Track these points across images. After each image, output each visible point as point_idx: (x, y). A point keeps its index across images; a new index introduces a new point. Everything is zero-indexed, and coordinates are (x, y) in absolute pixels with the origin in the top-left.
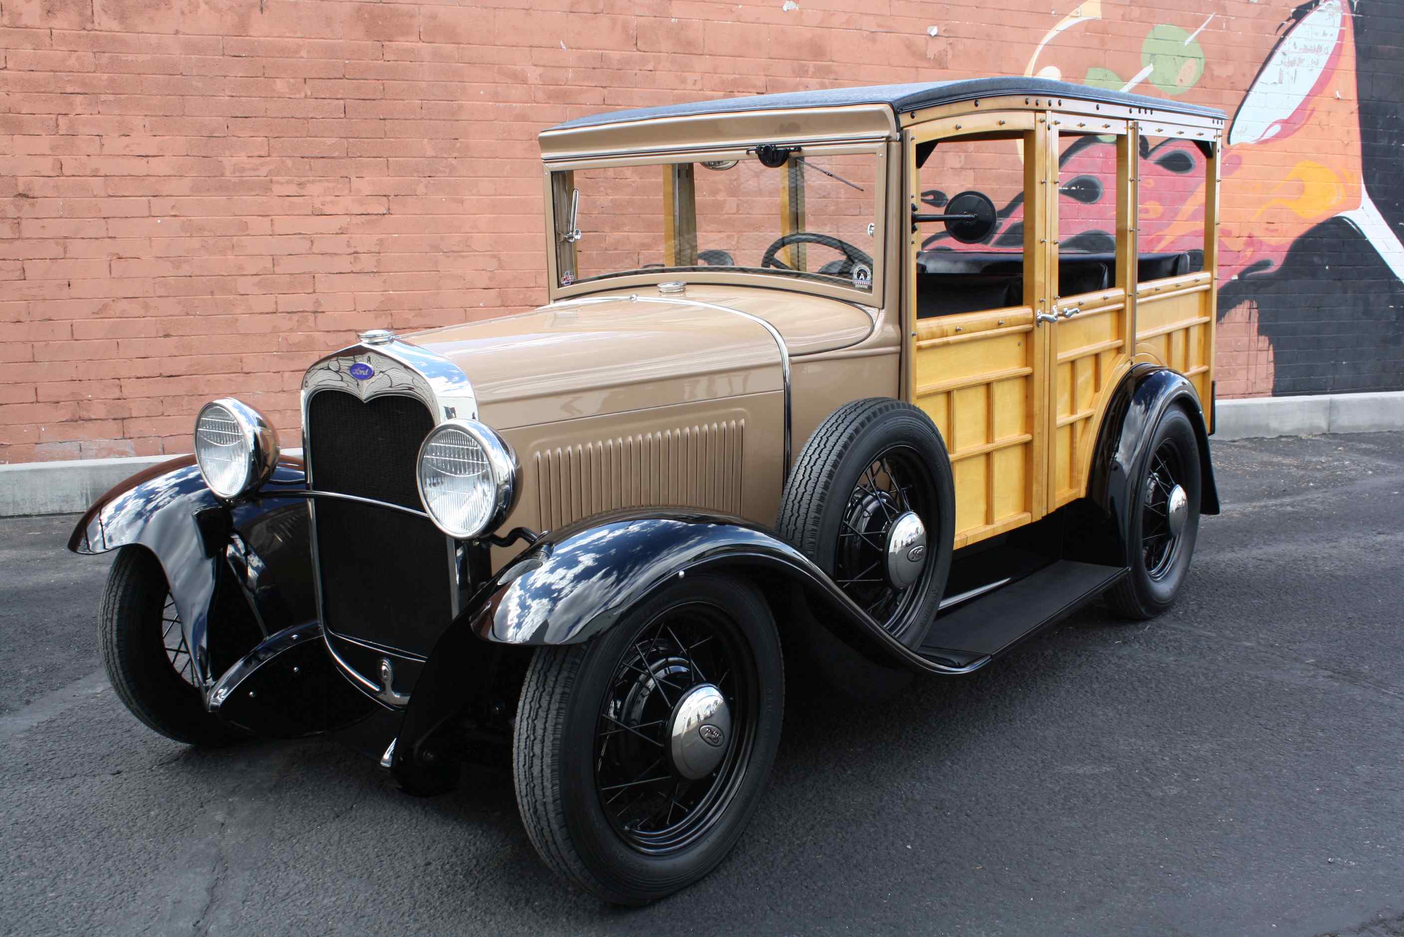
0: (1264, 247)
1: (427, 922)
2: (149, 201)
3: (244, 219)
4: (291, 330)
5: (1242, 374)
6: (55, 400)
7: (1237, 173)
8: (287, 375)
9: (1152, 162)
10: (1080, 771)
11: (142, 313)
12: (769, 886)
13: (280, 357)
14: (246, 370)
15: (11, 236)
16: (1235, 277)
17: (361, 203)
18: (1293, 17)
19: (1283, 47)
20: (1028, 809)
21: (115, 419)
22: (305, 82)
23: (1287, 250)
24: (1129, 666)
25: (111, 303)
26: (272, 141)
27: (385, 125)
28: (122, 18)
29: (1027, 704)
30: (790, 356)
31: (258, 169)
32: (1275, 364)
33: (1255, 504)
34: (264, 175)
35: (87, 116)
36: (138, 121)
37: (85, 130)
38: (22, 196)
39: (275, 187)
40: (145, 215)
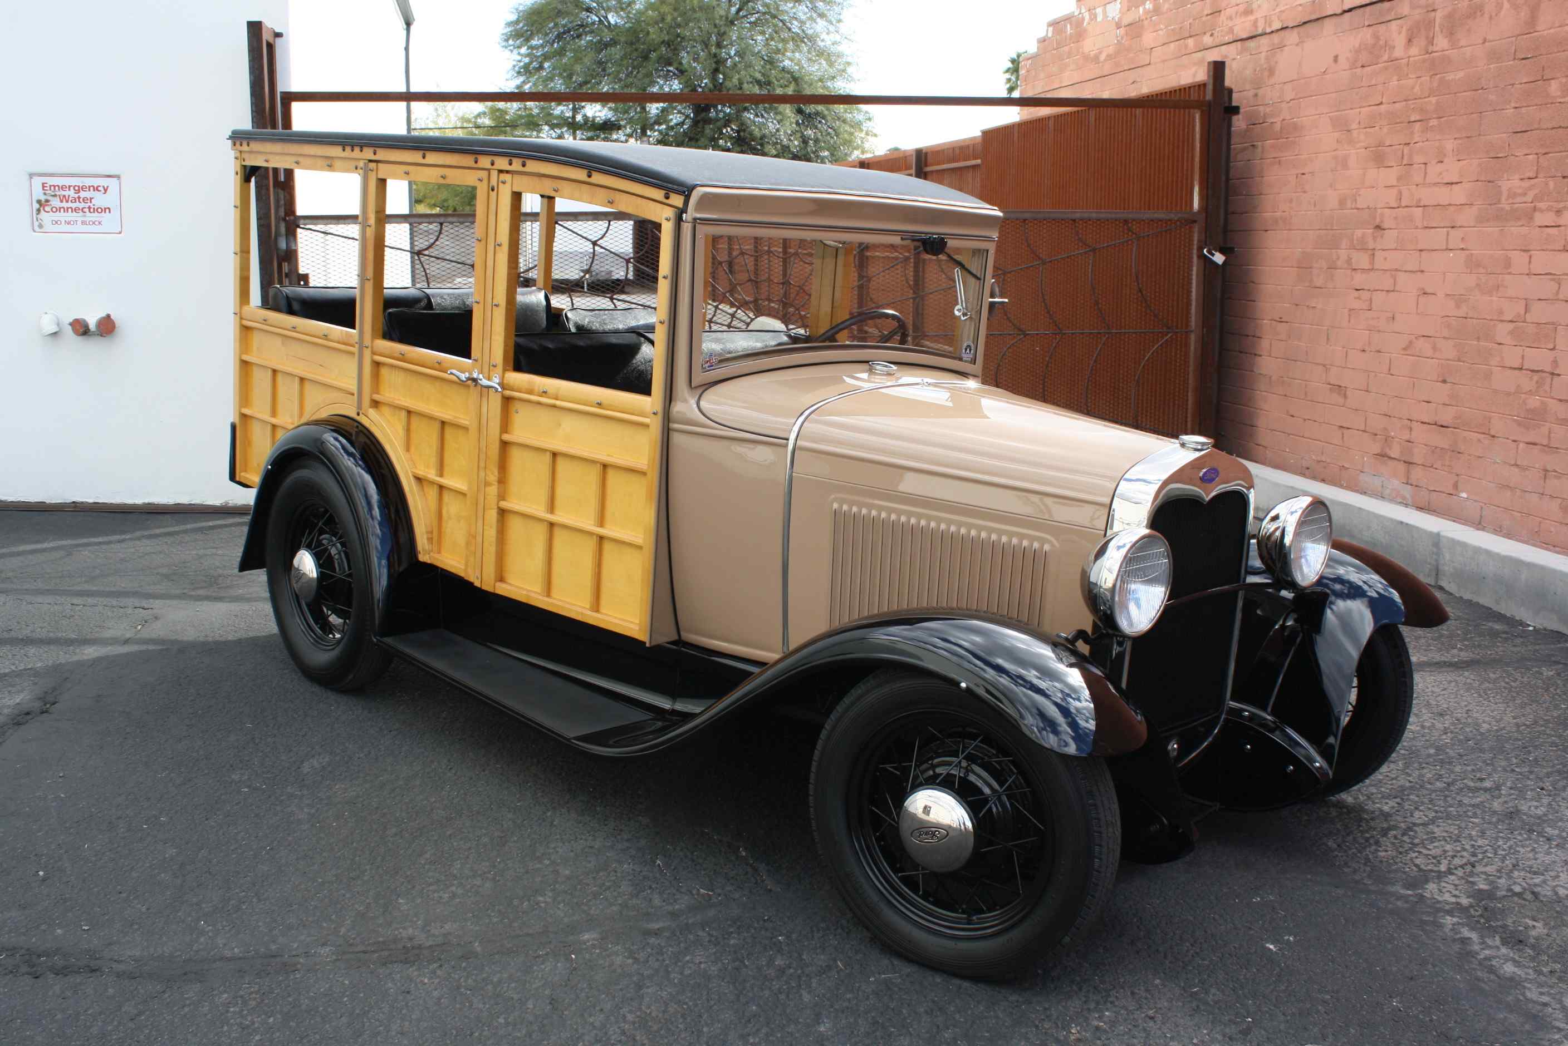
2: (1448, 233)
4: (1530, 393)
6: (1374, 432)
8: (1522, 445)
11: (1430, 353)
13: (1519, 424)
14: (1493, 433)
15: (1369, 267)
21: (1405, 462)
25: (1414, 340)
26: (1540, 159)
34: (1530, 201)
35: (1421, 144)
36: (1450, 145)
37: (1418, 159)
38: (1378, 227)
39: (1537, 215)
40: (1445, 247)
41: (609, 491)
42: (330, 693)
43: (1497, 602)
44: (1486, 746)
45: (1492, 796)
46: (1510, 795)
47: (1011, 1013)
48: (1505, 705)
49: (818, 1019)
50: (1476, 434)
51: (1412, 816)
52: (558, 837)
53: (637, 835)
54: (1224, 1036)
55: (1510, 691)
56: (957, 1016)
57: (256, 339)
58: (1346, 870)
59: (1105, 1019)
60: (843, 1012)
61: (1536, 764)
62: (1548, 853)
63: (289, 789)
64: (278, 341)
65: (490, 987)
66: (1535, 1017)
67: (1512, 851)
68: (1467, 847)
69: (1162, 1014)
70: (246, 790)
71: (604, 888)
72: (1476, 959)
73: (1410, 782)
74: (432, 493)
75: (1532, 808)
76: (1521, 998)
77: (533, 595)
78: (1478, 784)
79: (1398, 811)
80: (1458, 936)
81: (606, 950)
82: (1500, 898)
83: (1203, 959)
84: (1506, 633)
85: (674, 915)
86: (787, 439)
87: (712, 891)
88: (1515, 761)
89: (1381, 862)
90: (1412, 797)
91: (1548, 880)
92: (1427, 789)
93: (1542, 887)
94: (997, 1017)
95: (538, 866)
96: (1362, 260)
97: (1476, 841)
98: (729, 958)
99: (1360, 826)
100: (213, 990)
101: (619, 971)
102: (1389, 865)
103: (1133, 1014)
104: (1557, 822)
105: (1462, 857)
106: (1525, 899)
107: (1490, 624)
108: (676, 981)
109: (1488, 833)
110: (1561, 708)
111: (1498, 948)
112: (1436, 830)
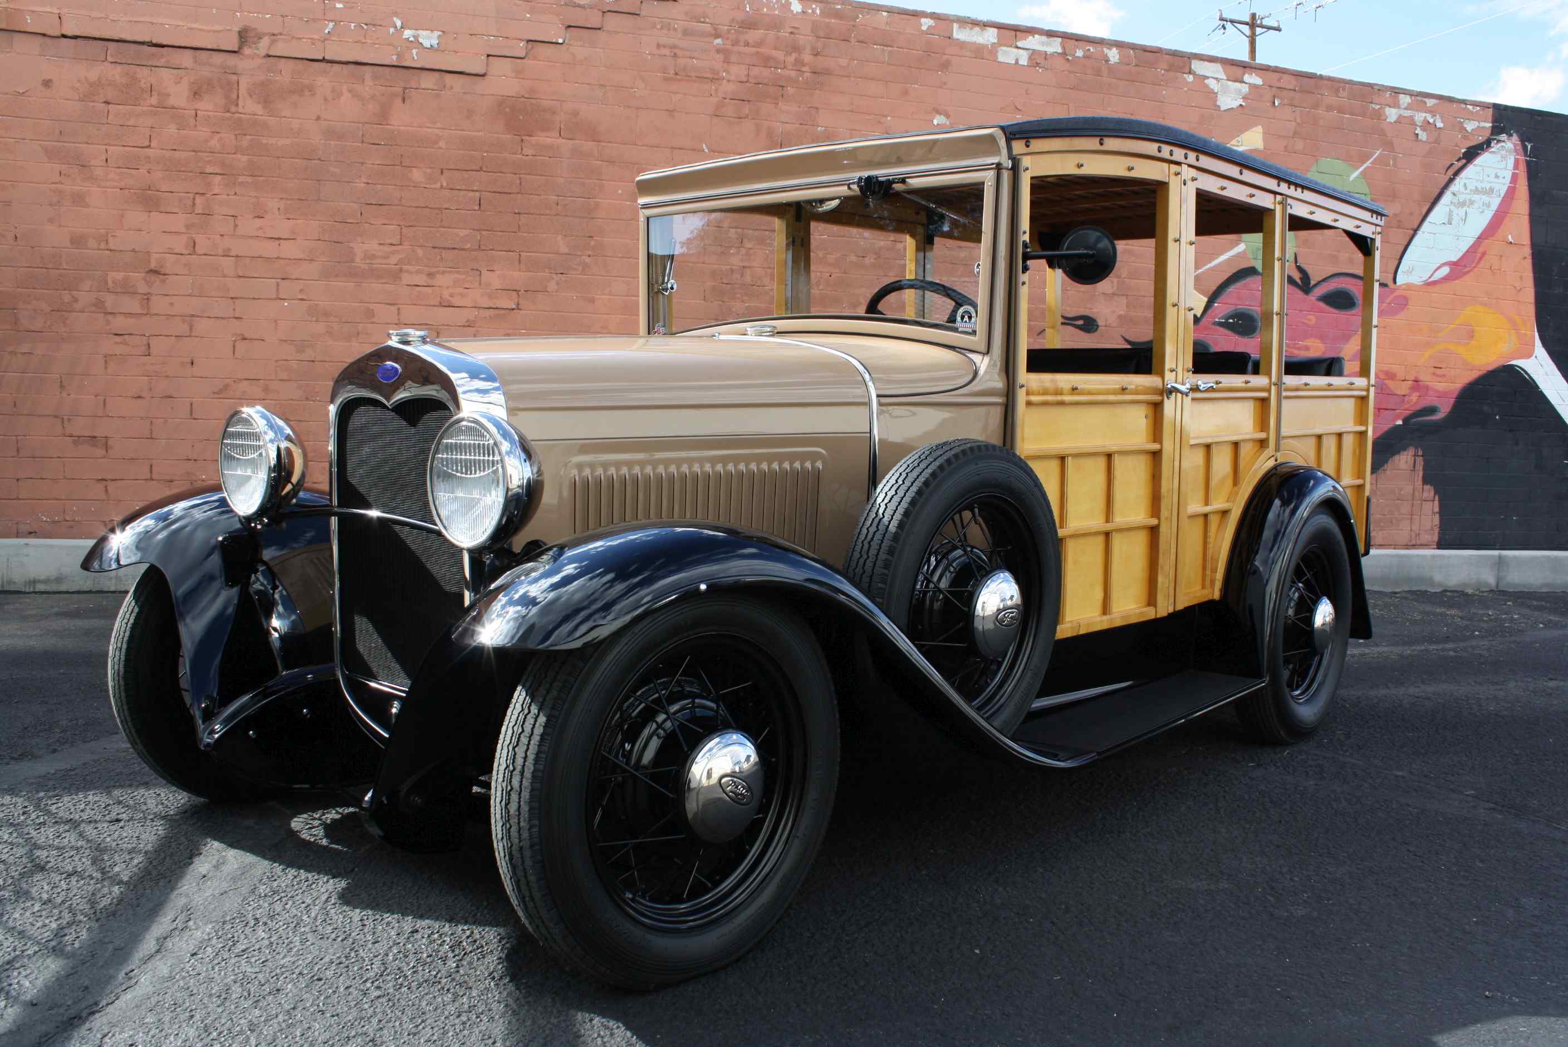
0: (1431, 393)
1: (391, 991)
2: (278, 285)
3: (371, 306)
5: (1405, 525)
6: (168, 478)
7: (1402, 315)
9: (1314, 298)
10: (1194, 886)
11: (262, 395)
12: (801, 982)
15: (139, 312)
16: (1400, 422)
17: (490, 296)
18: (1463, 158)
19: (1454, 187)
20: (1126, 921)
22: (442, 173)
23: (1455, 396)
24: (1263, 787)
26: (405, 231)
27: (520, 220)
28: (266, 102)
29: (1141, 817)
30: (878, 396)
31: (388, 257)
32: (1441, 516)
33: (1414, 648)
34: (394, 263)
36: (273, 203)
37: (221, 210)
38: (153, 272)
39: (404, 276)
40: (274, 296)
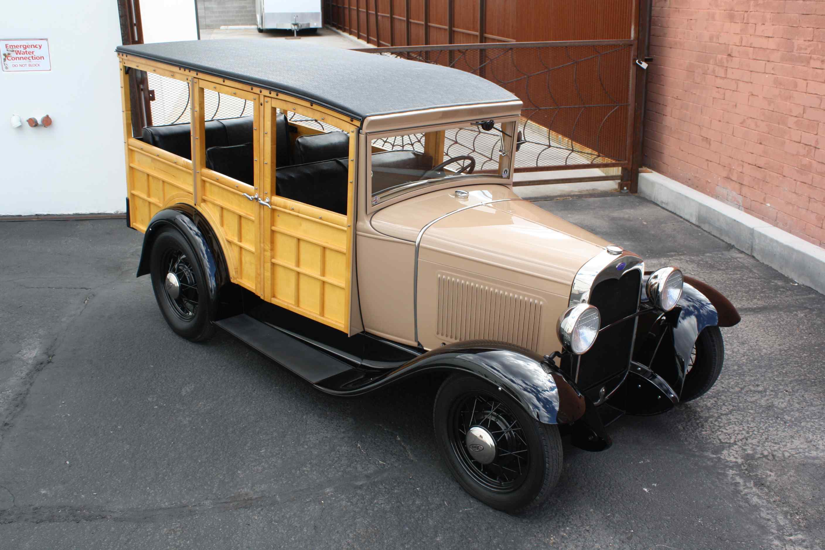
3: (797, 80)
4: (804, 156)
6: (724, 165)
8: (798, 183)
11: (754, 127)
13: (798, 171)
14: (784, 174)
15: (724, 76)
21: (739, 183)
25: (746, 119)
26: (815, 31)
31: (806, 49)
34: (809, 53)
35: (753, 13)
36: (768, 16)
37: (752, 21)
38: (729, 55)
39: (812, 62)
40: (763, 71)
41: (327, 259)
42: (189, 343)
43: (781, 268)
44: (763, 364)
45: (762, 396)
46: (770, 395)
47: (524, 529)
48: (776, 337)
49: (436, 535)
50: (776, 174)
51: (721, 409)
52: (310, 431)
53: (347, 429)
54: (620, 540)
55: (780, 327)
56: (499, 531)
57: (136, 156)
58: (686, 443)
59: (567, 531)
60: (447, 530)
61: (786, 375)
62: (784, 431)
63: (178, 406)
64: (149, 160)
65: (286, 521)
66: (763, 527)
67: (767, 430)
68: (745, 428)
69: (593, 528)
70: (156, 407)
71: (334, 461)
72: (741, 495)
73: (723, 388)
74: (236, 250)
75: (780, 403)
76: (758, 516)
77: (290, 306)
78: (756, 389)
79: (714, 406)
80: (734, 482)
81: (337, 498)
82: (757, 459)
83: (614, 498)
84: (783, 288)
85: (368, 477)
86: (415, 242)
87: (385, 462)
88: (776, 373)
89: (703, 438)
90: (722, 397)
91: (781, 447)
92: (730, 392)
93: (778, 452)
94: (517, 531)
95: (302, 449)
96: (721, 72)
97: (750, 424)
98: (395, 501)
99: (695, 416)
100: (160, 526)
101: (344, 509)
102: (707, 439)
103: (579, 528)
104: (791, 412)
105: (742, 434)
106: (768, 459)
107: (776, 281)
108: (371, 514)
109: (757, 419)
110: (804, 339)
111: (751, 488)
112: (732, 417)
